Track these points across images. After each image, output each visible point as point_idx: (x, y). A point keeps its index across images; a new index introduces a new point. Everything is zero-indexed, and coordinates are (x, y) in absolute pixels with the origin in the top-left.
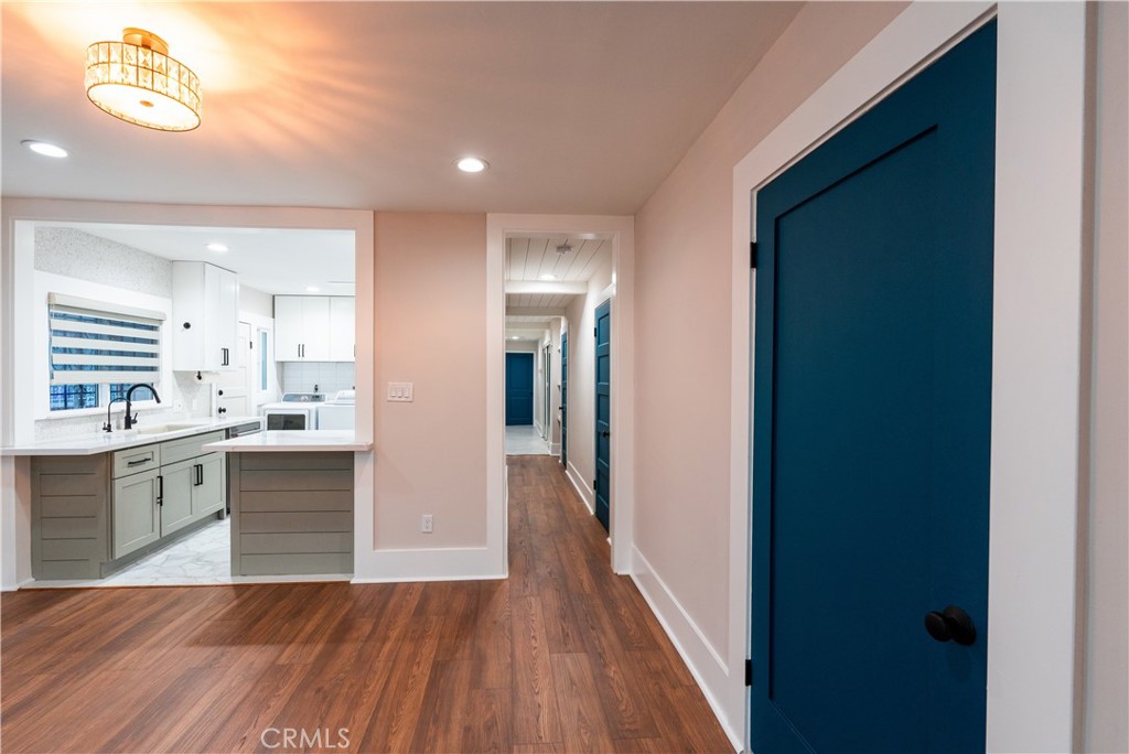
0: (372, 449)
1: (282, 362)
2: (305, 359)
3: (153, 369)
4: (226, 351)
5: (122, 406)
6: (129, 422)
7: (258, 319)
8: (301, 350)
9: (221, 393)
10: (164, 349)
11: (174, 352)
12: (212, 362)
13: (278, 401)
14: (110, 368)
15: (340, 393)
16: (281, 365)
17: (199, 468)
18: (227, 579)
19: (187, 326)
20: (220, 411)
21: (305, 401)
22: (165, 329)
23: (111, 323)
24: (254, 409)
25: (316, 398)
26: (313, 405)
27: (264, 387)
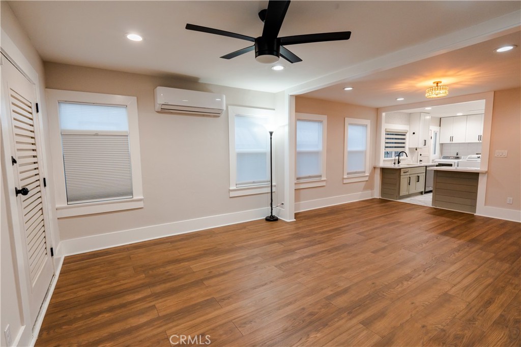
0: (486, 172)
1: (442, 144)
2: (453, 142)
3: (404, 147)
4: (425, 141)
5: (397, 158)
6: (399, 162)
7: (434, 128)
8: (452, 139)
9: (421, 155)
10: (407, 141)
11: (410, 142)
12: (420, 144)
13: (440, 159)
14: (395, 147)
15: (469, 156)
16: (442, 145)
17: (418, 177)
18: (431, 206)
19: (414, 133)
20: (420, 161)
21: (452, 159)
22: (407, 135)
23: (396, 135)
24: (431, 161)
25: (458, 158)
26: (456, 161)
27: (435, 153)
